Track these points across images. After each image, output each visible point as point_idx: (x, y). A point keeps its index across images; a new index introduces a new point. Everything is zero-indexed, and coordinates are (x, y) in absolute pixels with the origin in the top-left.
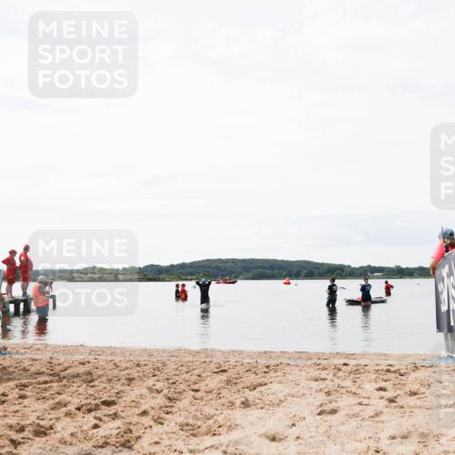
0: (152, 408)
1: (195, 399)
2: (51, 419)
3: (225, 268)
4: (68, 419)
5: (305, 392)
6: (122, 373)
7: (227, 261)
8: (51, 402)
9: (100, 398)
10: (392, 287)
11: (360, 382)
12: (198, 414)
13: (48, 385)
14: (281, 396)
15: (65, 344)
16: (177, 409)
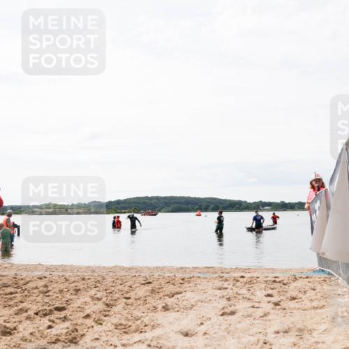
0: (94, 312)
2: (15, 322)
3: (151, 203)
4: (28, 322)
5: (211, 298)
7: (152, 198)
8: (16, 308)
11: (253, 290)
12: (129, 316)
13: (13, 296)
14: (193, 302)
16: (113, 313)
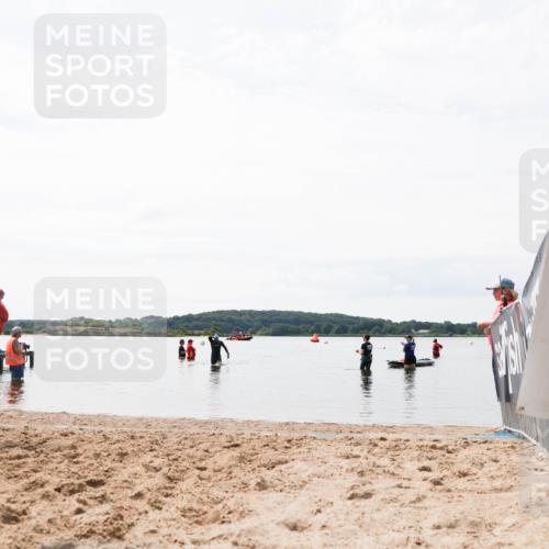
0: (149, 490)
1: (201, 479)
2: (24, 502)
3: (241, 321)
4: (45, 502)
6: (113, 446)
7: (243, 313)
9: (85, 477)
10: (441, 347)
11: (400, 461)
12: (204, 497)
13: (22, 461)
14: (304, 477)
16: (178, 492)
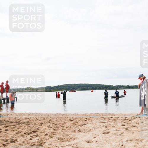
0: (49, 133)
1: (63, 130)
2: (16, 137)
3: (72, 87)
4: (22, 137)
5: (98, 126)
6: (39, 122)
7: (72, 85)
8: (16, 131)
9: (32, 130)
10: (126, 92)
11: (116, 123)
12: (64, 135)
13: (15, 126)
14: (91, 128)
15: (20, 113)
16: (57, 133)
